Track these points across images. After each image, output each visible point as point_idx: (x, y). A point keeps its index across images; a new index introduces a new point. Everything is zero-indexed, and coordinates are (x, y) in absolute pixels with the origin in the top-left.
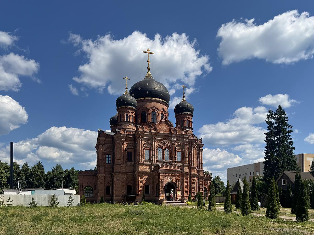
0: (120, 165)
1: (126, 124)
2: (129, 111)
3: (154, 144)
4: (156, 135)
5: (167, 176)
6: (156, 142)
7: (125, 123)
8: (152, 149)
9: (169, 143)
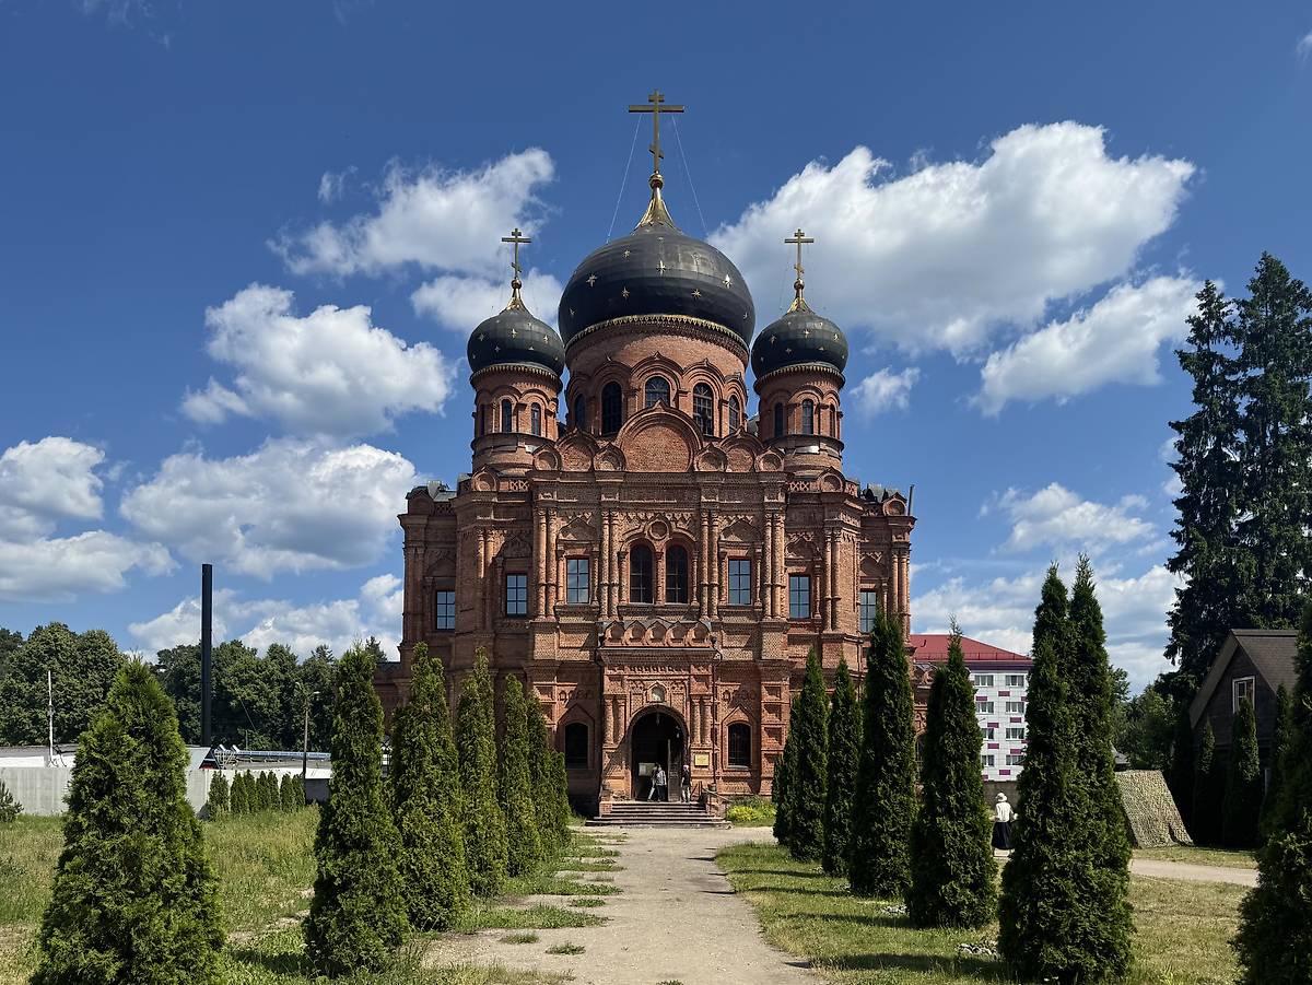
0: (472, 632)
1: (501, 449)
2: (517, 386)
3: (607, 531)
4: (620, 486)
5: (642, 681)
6: (620, 517)
7: (499, 443)
8: (600, 553)
9: (685, 521)
